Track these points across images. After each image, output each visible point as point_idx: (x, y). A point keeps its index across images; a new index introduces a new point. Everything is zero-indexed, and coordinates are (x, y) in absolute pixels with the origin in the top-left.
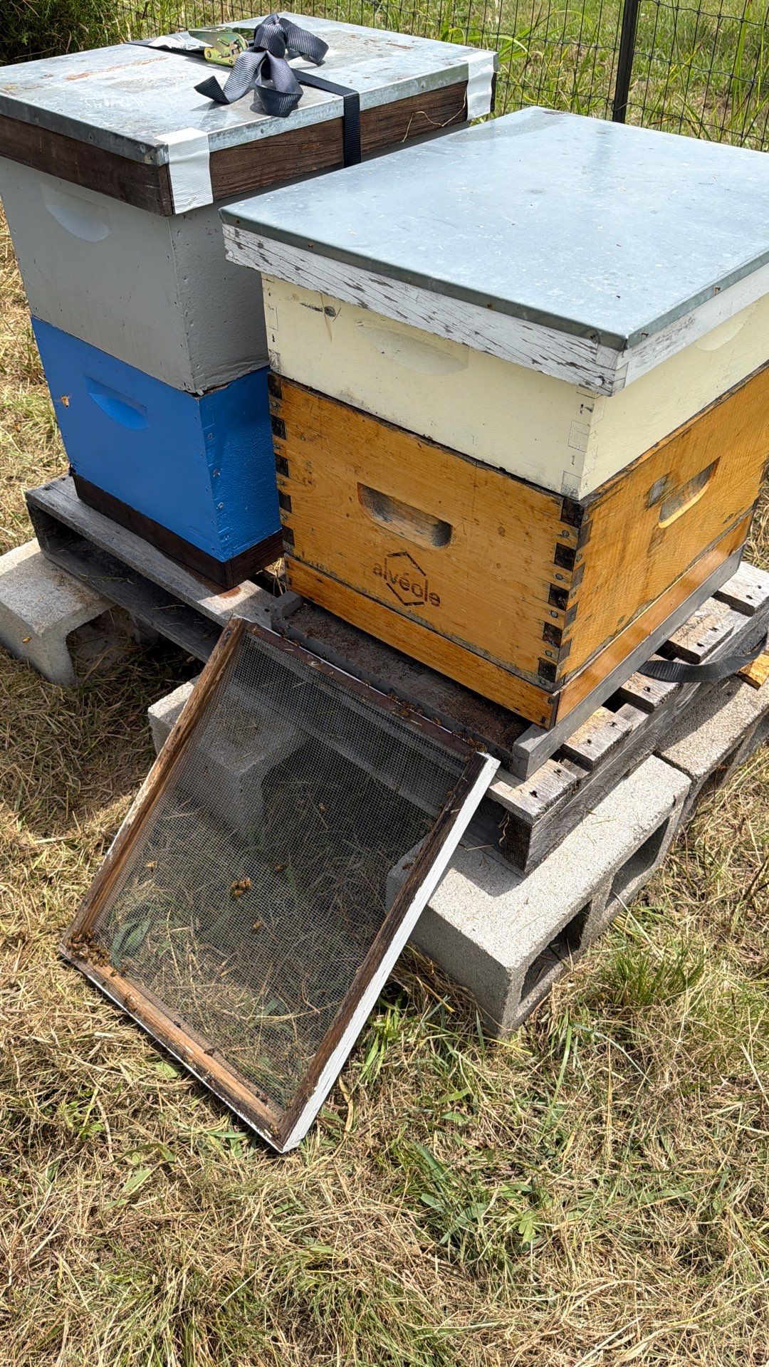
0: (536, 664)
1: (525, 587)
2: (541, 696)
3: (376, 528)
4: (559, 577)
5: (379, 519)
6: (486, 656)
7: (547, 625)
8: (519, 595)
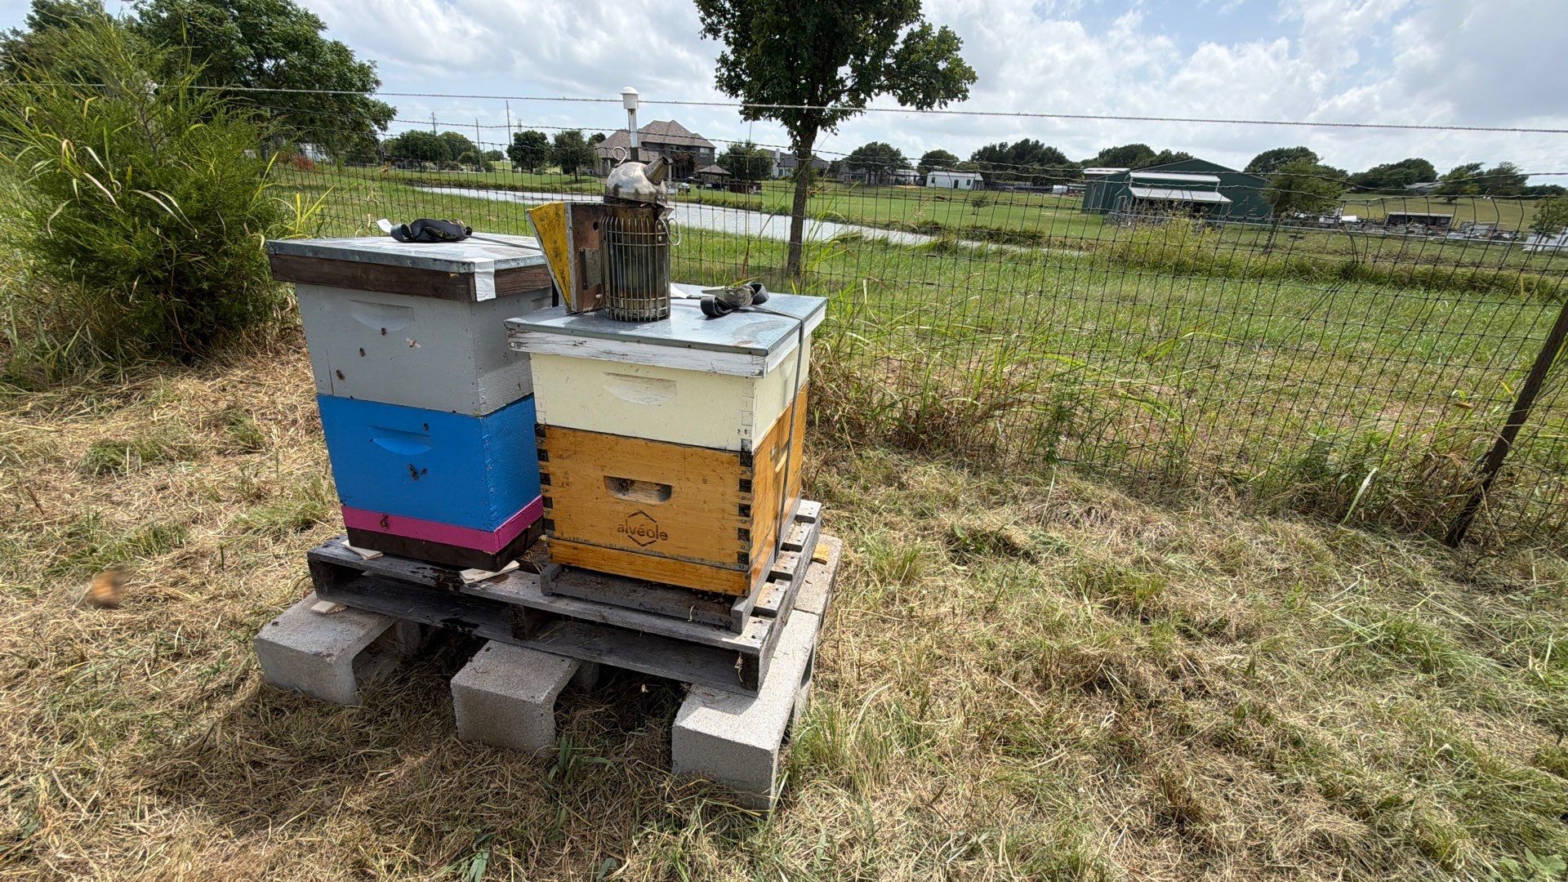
0: (736, 556)
1: (723, 510)
2: (741, 576)
3: (618, 502)
4: (744, 498)
5: (620, 496)
6: (702, 562)
7: (740, 530)
8: (720, 516)
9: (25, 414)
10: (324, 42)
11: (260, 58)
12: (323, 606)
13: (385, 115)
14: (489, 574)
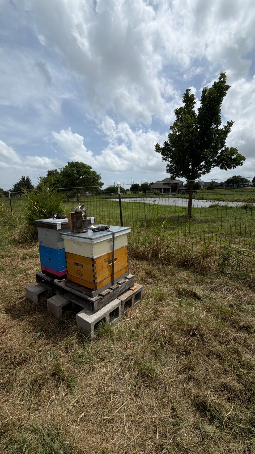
0: (93, 281)
2: (94, 285)
3: (76, 268)
4: (93, 268)
5: (76, 266)
6: (88, 281)
7: (93, 275)
8: (90, 271)
9: (18, 248)
10: (91, 171)
11: (80, 176)
12: (37, 284)
13: (102, 184)
14: (59, 281)
